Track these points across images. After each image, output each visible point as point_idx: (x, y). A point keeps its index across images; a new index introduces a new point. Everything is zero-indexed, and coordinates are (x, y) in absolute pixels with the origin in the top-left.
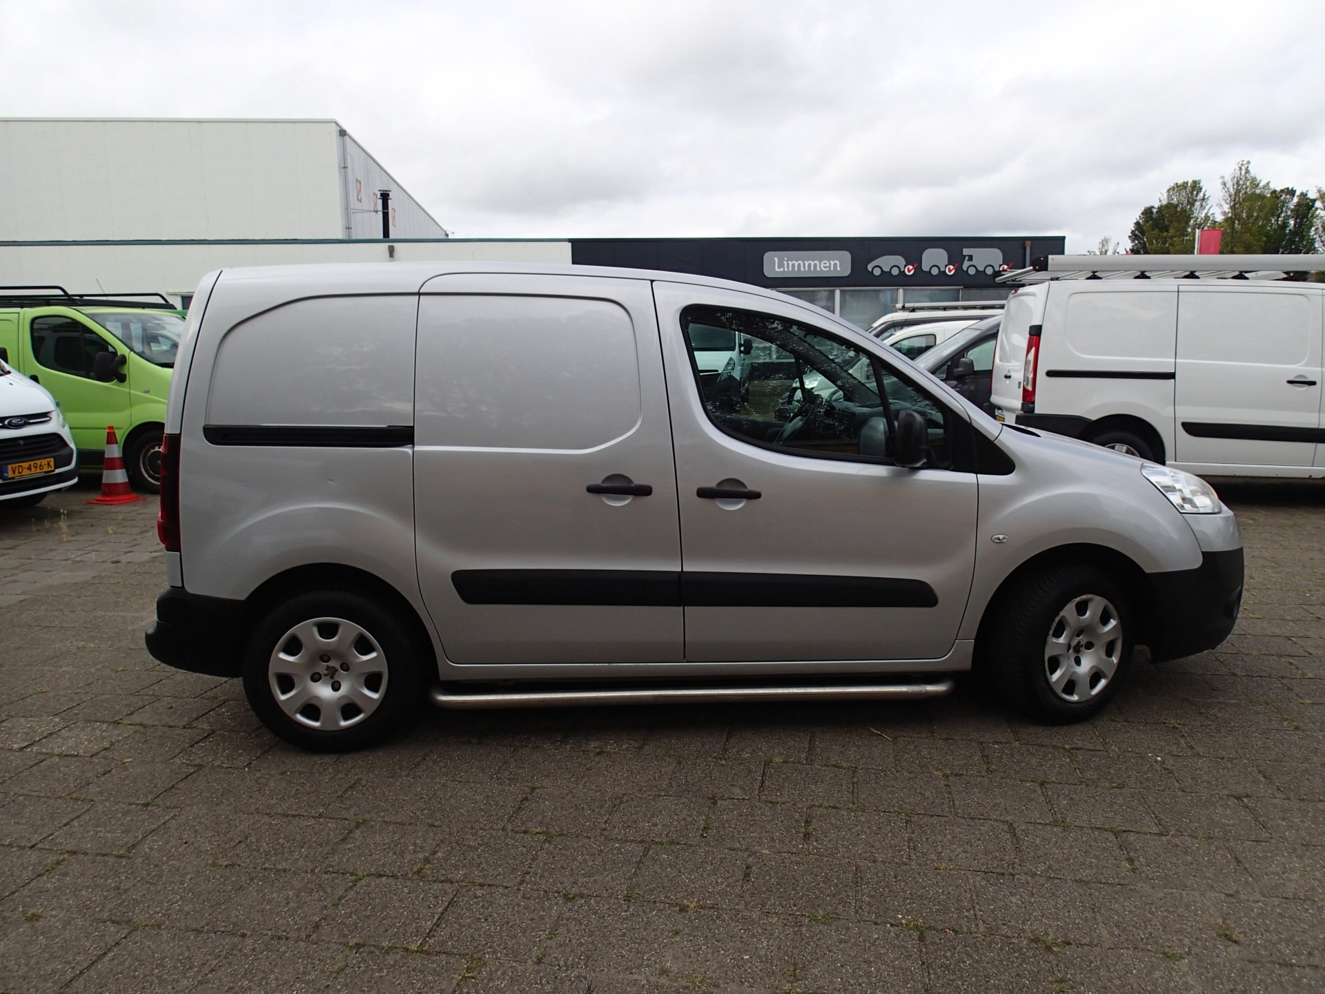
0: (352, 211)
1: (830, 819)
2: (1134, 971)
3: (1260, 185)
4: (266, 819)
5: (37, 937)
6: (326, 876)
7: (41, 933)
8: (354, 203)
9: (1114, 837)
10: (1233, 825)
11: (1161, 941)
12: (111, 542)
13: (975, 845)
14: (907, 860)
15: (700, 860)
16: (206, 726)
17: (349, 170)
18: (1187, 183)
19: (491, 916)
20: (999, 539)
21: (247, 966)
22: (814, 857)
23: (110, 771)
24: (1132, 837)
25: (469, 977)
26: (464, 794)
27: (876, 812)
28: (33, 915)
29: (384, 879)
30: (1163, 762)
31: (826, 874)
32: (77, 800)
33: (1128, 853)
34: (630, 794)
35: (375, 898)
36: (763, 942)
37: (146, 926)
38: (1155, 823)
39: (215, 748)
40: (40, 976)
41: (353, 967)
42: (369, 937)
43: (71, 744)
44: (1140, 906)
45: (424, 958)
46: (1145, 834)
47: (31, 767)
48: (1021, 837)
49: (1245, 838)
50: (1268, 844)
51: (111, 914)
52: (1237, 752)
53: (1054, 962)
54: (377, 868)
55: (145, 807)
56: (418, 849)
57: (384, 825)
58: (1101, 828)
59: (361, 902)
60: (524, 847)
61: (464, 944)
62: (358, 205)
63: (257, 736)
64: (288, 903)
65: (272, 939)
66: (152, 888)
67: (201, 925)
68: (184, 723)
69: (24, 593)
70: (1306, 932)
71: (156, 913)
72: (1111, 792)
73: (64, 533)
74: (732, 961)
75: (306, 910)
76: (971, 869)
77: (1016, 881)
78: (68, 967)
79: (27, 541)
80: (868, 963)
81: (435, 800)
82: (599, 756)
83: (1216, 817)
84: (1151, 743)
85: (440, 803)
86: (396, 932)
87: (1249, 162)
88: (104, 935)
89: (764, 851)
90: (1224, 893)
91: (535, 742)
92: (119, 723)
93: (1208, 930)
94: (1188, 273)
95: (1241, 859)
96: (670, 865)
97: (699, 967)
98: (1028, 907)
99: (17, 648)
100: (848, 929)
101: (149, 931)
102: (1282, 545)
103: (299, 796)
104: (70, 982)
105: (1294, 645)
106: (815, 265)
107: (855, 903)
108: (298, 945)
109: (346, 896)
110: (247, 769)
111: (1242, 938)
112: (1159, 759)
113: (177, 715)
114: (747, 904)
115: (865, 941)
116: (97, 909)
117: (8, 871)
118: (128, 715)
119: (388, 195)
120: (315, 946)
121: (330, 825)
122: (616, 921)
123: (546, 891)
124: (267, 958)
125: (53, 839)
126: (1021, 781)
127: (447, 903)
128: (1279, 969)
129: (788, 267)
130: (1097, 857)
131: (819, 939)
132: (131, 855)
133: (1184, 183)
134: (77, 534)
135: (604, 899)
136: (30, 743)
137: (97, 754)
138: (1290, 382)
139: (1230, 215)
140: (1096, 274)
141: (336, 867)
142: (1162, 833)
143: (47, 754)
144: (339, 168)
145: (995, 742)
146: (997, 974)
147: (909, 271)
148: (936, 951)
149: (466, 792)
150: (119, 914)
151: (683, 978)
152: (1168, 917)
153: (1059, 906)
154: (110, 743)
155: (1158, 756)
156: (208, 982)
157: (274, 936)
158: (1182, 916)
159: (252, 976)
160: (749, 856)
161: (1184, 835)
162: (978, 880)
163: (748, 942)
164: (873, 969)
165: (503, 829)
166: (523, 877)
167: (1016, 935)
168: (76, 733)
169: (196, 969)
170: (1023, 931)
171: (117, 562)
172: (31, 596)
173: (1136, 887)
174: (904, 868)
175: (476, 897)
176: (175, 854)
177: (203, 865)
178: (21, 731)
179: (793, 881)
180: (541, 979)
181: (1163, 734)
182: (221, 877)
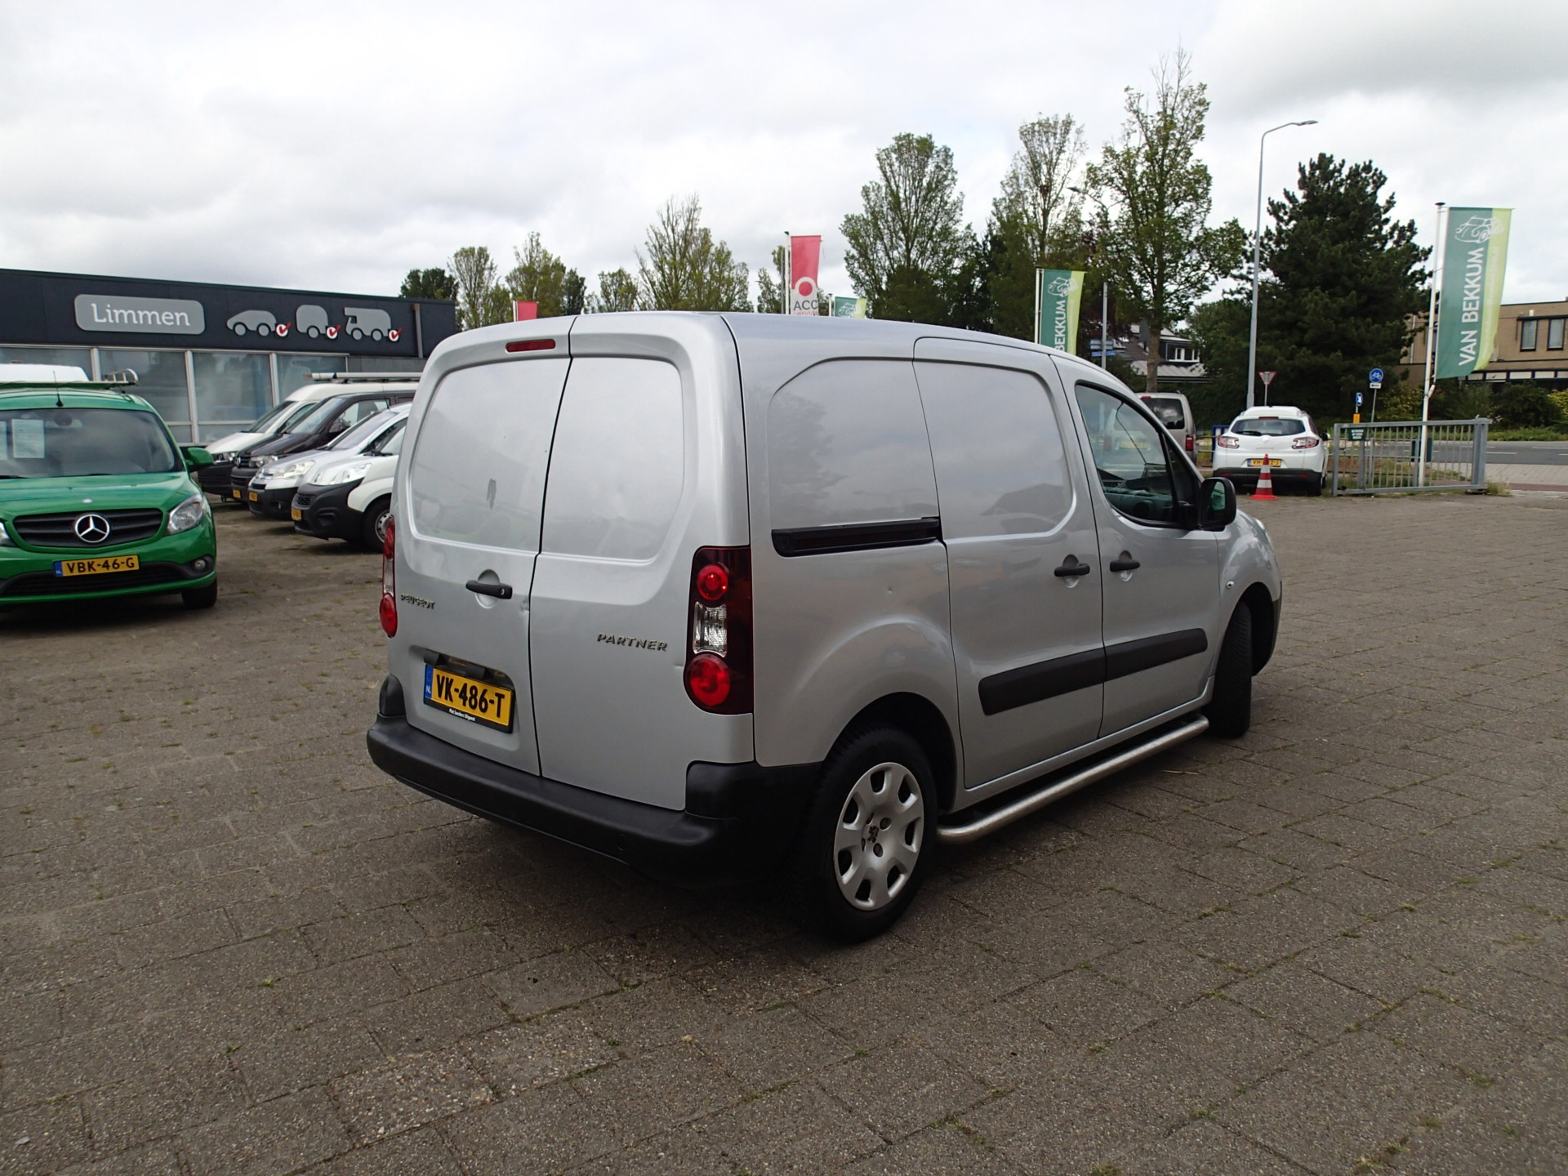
6: (1195, 1008)
16: (653, 975)
18: (474, 249)
20: (1230, 585)
29: (1233, 986)
51: (1156, 1126)
55: (868, 1056)
68: (615, 984)
87: (538, 235)
92: (526, 1020)
106: (153, 317)
109: (1252, 1008)
110: (840, 985)
116: (1131, 1131)
127: (1317, 975)
129: (113, 318)
133: (471, 248)
136: (486, 1087)
137: (621, 1052)
141: (1181, 999)
147: (282, 331)
157: (1300, 1056)
165: (1187, 921)
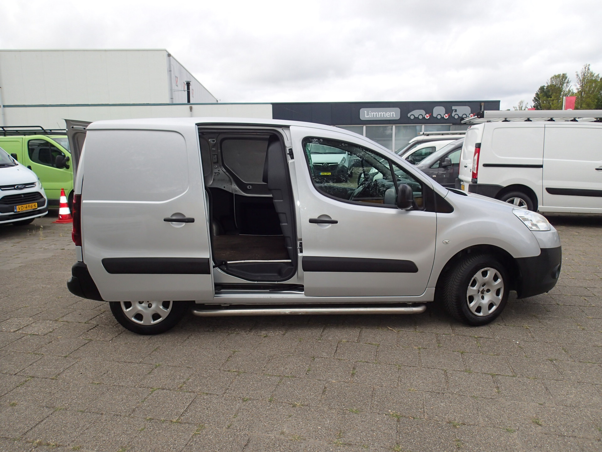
0: (173, 91)
1: (364, 367)
2: (492, 437)
3: (595, 75)
4: (117, 364)
5: (14, 413)
6: (140, 389)
7: (16, 412)
8: (174, 87)
9: (492, 377)
10: (547, 373)
11: (506, 424)
12: (61, 240)
13: (428, 379)
14: (397, 386)
15: (304, 385)
16: (95, 323)
17: (172, 72)
19: (210, 407)
20: (446, 242)
21: (102, 427)
22: (355, 384)
23: (51, 342)
24: (500, 378)
25: (197, 434)
26: (204, 354)
27: (385, 365)
28: (13, 404)
29: (165, 391)
30: (519, 344)
31: (359, 392)
32: (36, 354)
33: (497, 385)
34: (277, 355)
35: (160, 399)
36: (328, 421)
37: (61, 409)
38: (511, 371)
39: (98, 332)
40: (14, 430)
41: (147, 429)
42: (156, 416)
43: (36, 330)
44: (499, 408)
45: (178, 425)
46: (506, 376)
47: (18, 339)
48: (449, 376)
49: (552, 379)
50: (562, 382)
51: (46, 404)
52: (554, 340)
53: (457, 432)
54: (163, 386)
55: (65, 357)
56: (181, 378)
57: (168, 367)
58: (486, 373)
59: (154, 400)
60: (228, 377)
61: (197, 420)
62: (176, 88)
63: (116, 327)
64: (122, 400)
65: (114, 416)
66: (65, 393)
67: (84, 409)
68: (85, 321)
69: (21, 263)
70: (573, 422)
71: (65, 403)
72: (493, 357)
73: (41, 236)
74: (313, 429)
75: (130, 403)
76: (425, 390)
77: (444, 396)
78: (26, 426)
79: (25, 240)
80: (373, 431)
81: (191, 356)
82: (265, 338)
83: (540, 369)
84: (515, 335)
85: (193, 357)
86: (168, 414)
87: (589, 65)
88: (43, 413)
89: (333, 381)
90: (538, 403)
91: (238, 331)
92: (57, 321)
93: (529, 419)
94: (549, 119)
95: (548, 388)
96: (290, 386)
97: (298, 432)
98: (448, 408)
99: (16, 287)
100: (366, 416)
101: (62, 411)
102: (590, 245)
103: (132, 354)
104: (26, 432)
105: (588, 291)
106: (384, 114)
107: (371, 405)
108: (125, 419)
109: (148, 398)
110: (110, 342)
111: (543, 423)
112: (518, 342)
113: (83, 318)
114: (323, 404)
115: (373, 421)
116: (41, 402)
117: (4, 384)
118: (61, 317)
119: (189, 83)
120: (132, 419)
121: (144, 366)
122: (264, 411)
123: (235, 397)
124: (111, 424)
125: (24, 371)
126: (453, 351)
127: (191, 402)
128: (558, 438)
129: (371, 115)
130: (482, 386)
131: (353, 420)
132: (57, 378)
133: (559, 75)
134: (47, 236)
135: (260, 401)
136: (18, 329)
137: (46, 334)
138: (597, 169)
139: (580, 90)
140: (506, 119)
141: (145, 385)
142: (514, 376)
143: (25, 334)
144: (168, 71)
145: (444, 334)
146: (430, 437)
147: (427, 117)
148: (404, 426)
149: (205, 353)
150: (50, 404)
151: (290, 436)
152: (511, 413)
153: (462, 408)
154: (52, 329)
155: (517, 341)
156: (85, 434)
157: (115, 414)
158: (517, 413)
159: (104, 431)
160: (326, 383)
161: (524, 377)
162: (428, 396)
163: (321, 421)
164: (375, 434)
165: (219, 370)
166: (226, 391)
167: (441, 420)
168: (38, 325)
169: (80, 428)
170: (444, 418)
171: (63, 249)
172: (24, 264)
173: (498, 400)
174: (395, 389)
175: (204, 399)
176: (76, 378)
177: (88, 383)
178: (15, 324)
179: (345, 395)
180: (228, 435)
181: (521, 331)
182: (95, 389)
